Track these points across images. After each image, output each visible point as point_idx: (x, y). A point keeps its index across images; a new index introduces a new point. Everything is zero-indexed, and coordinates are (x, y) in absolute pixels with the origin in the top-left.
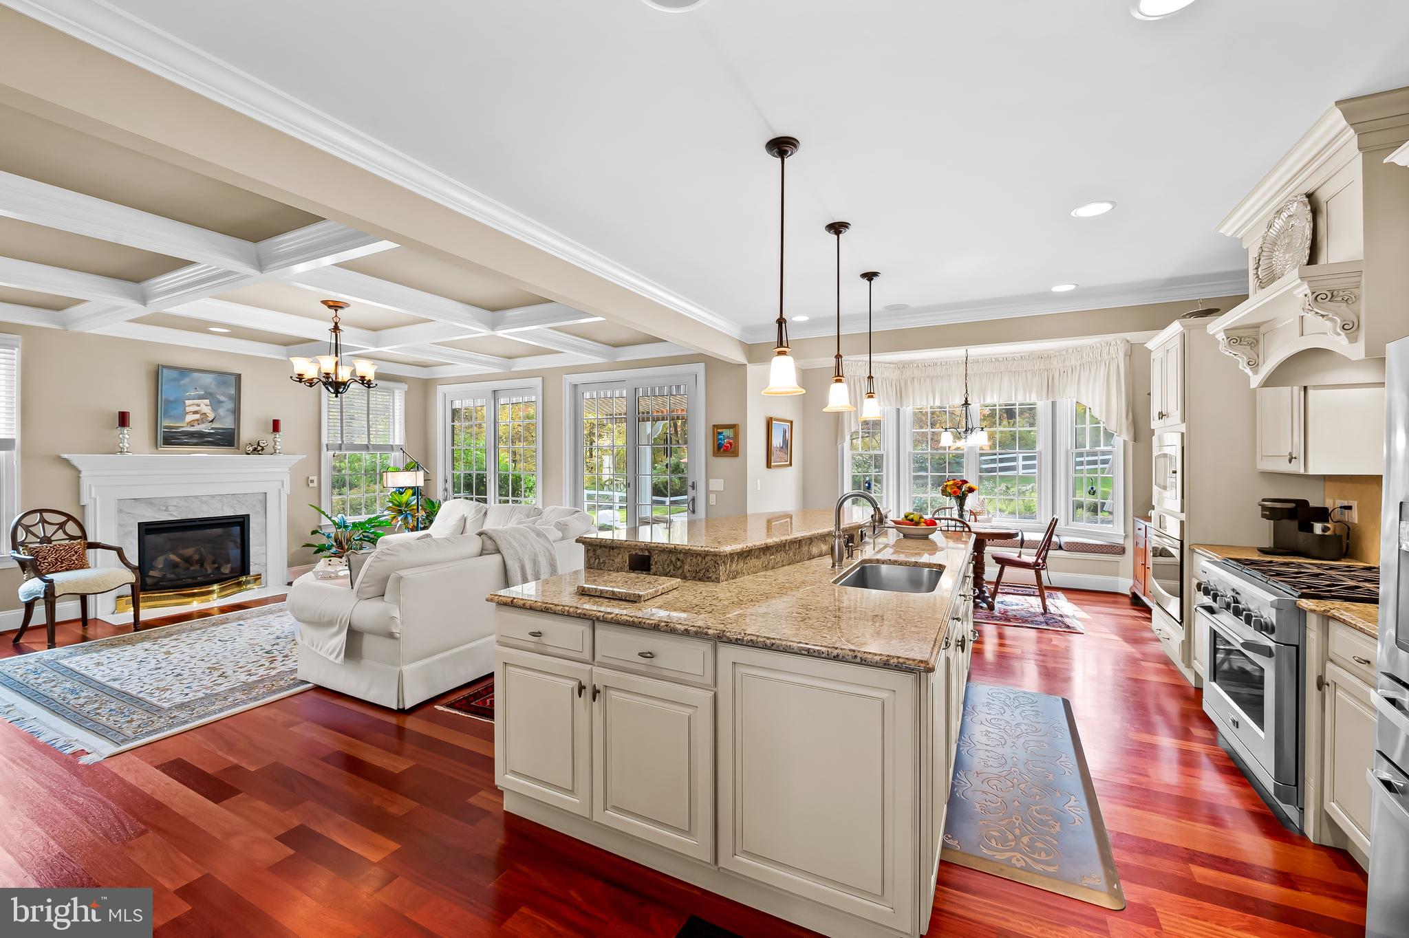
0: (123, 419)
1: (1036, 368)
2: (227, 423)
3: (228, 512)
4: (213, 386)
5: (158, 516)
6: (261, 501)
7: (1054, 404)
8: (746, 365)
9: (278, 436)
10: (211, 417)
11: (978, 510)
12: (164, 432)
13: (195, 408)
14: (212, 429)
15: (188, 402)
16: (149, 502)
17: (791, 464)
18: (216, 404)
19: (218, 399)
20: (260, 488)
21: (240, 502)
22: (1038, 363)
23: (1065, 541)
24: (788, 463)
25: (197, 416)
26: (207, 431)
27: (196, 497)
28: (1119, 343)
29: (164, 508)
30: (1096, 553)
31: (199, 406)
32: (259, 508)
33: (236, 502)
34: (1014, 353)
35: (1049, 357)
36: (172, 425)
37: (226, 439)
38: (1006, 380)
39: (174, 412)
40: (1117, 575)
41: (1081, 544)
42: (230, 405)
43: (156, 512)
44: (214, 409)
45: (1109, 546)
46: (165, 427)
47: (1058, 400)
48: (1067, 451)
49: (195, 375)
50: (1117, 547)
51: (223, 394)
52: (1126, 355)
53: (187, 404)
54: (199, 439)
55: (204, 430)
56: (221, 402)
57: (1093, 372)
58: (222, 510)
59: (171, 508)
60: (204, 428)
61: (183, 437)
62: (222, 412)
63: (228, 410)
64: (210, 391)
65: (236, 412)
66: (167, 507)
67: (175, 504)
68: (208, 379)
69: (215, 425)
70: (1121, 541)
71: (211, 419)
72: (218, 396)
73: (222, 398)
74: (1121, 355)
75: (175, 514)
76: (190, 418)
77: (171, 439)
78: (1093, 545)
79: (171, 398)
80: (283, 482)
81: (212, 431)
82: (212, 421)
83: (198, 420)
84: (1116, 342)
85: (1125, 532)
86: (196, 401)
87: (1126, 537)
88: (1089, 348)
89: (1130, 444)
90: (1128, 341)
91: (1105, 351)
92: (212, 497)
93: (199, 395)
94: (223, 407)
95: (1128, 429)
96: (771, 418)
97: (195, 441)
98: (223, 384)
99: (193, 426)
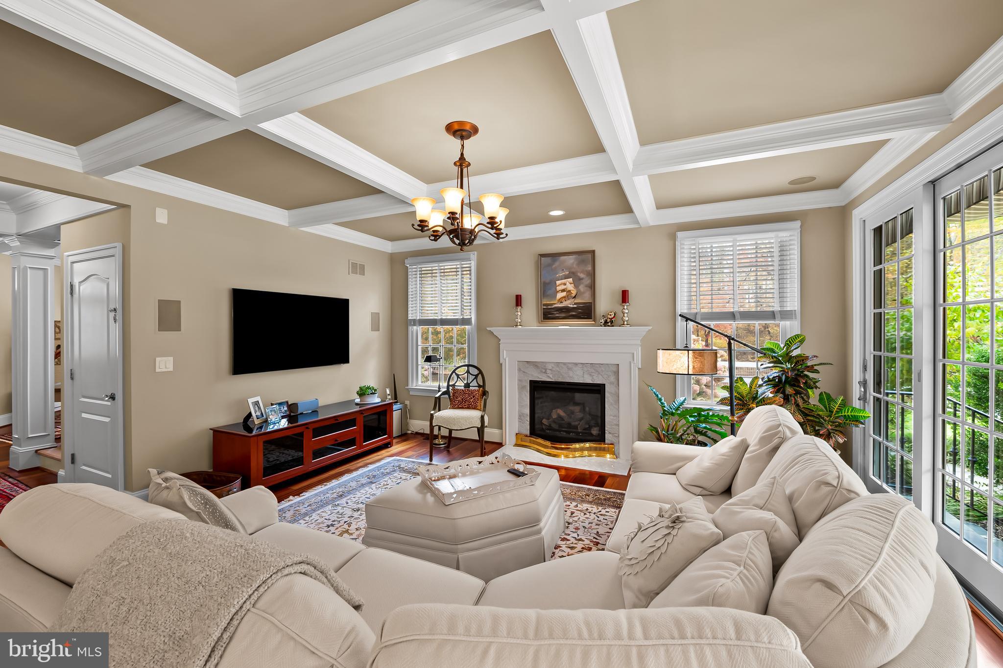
0: (518, 301)
2: (586, 298)
3: (588, 380)
4: (575, 266)
5: (540, 377)
6: (615, 372)
9: (626, 307)
10: (574, 293)
12: (544, 309)
13: (563, 287)
14: (575, 304)
15: (558, 282)
16: (535, 364)
18: (577, 282)
19: (579, 277)
20: (613, 361)
21: (597, 371)
25: (564, 294)
26: (572, 306)
27: (564, 364)
29: (544, 371)
31: (565, 284)
32: (612, 379)
33: (594, 371)
36: (548, 303)
37: (585, 312)
39: (550, 292)
42: (587, 281)
43: (539, 373)
44: (576, 287)
46: (544, 305)
49: (563, 258)
51: (582, 272)
53: (557, 284)
54: (567, 313)
55: (569, 306)
56: (581, 279)
58: (583, 377)
59: (548, 371)
60: (569, 303)
61: (555, 313)
62: (582, 288)
63: (586, 286)
64: (573, 270)
65: (592, 287)
66: (546, 370)
67: (550, 368)
68: (570, 260)
69: (577, 301)
71: (574, 295)
72: (579, 274)
73: (582, 275)
75: (551, 376)
76: (560, 295)
77: (548, 314)
79: (547, 281)
80: (633, 354)
81: (575, 306)
82: (575, 297)
83: (564, 297)
86: (563, 281)
92: (576, 364)
93: (565, 275)
94: (583, 283)
97: (563, 315)
98: (582, 262)
99: (562, 302)
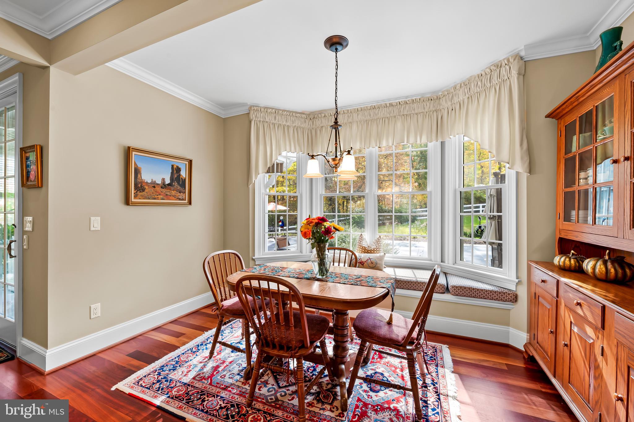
1: (426, 110)
7: (443, 144)
8: (50, 67)
11: (373, 247)
17: (190, 203)
22: (428, 104)
23: (452, 285)
24: (186, 201)
28: (511, 60)
30: (485, 299)
34: (407, 97)
35: (438, 98)
38: (399, 124)
40: (508, 324)
41: (469, 288)
45: (500, 293)
47: (447, 140)
48: (455, 191)
50: (509, 294)
52: (519, 74)
57: (481, 101)
70: (513, 288)
74: (514, 73)
78: (482, 290)
84: (508, 61)
85: (517, 278)
87: (519, 283)
88: (477, 78)
89: (524, 176)
90: (522, 58)
91: (495, 75)
95: (522, 158)
96: (129, 148)
